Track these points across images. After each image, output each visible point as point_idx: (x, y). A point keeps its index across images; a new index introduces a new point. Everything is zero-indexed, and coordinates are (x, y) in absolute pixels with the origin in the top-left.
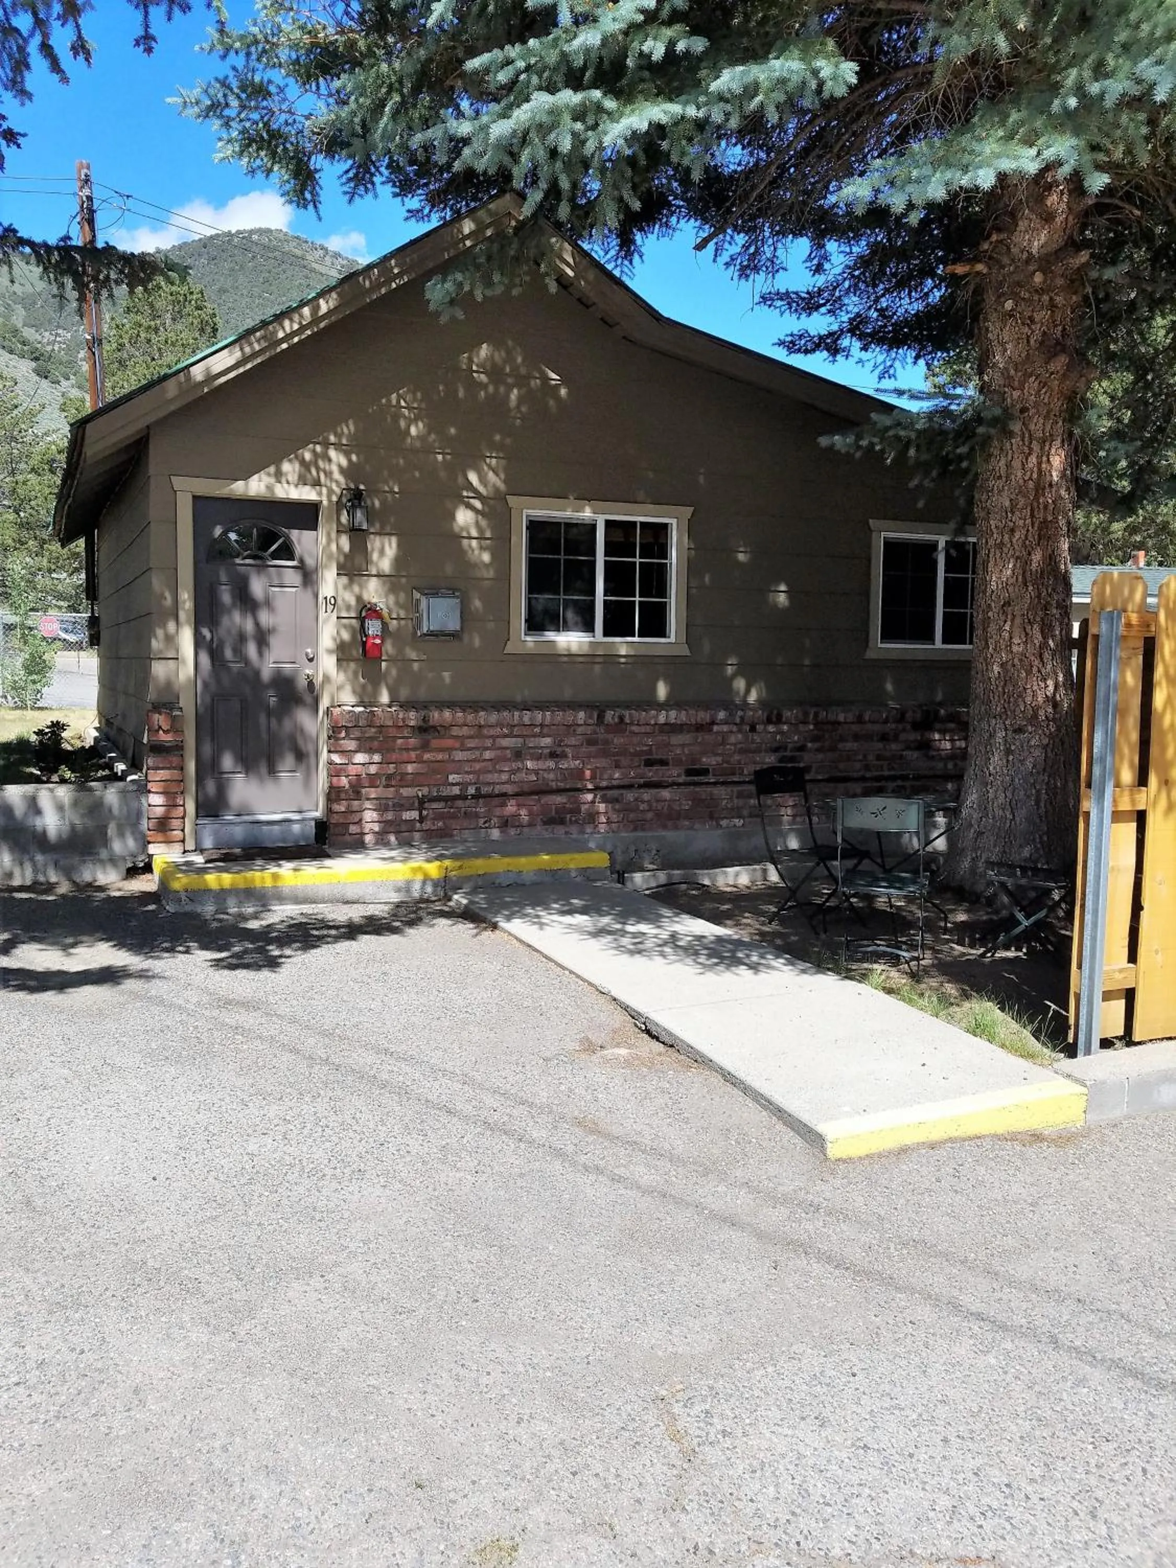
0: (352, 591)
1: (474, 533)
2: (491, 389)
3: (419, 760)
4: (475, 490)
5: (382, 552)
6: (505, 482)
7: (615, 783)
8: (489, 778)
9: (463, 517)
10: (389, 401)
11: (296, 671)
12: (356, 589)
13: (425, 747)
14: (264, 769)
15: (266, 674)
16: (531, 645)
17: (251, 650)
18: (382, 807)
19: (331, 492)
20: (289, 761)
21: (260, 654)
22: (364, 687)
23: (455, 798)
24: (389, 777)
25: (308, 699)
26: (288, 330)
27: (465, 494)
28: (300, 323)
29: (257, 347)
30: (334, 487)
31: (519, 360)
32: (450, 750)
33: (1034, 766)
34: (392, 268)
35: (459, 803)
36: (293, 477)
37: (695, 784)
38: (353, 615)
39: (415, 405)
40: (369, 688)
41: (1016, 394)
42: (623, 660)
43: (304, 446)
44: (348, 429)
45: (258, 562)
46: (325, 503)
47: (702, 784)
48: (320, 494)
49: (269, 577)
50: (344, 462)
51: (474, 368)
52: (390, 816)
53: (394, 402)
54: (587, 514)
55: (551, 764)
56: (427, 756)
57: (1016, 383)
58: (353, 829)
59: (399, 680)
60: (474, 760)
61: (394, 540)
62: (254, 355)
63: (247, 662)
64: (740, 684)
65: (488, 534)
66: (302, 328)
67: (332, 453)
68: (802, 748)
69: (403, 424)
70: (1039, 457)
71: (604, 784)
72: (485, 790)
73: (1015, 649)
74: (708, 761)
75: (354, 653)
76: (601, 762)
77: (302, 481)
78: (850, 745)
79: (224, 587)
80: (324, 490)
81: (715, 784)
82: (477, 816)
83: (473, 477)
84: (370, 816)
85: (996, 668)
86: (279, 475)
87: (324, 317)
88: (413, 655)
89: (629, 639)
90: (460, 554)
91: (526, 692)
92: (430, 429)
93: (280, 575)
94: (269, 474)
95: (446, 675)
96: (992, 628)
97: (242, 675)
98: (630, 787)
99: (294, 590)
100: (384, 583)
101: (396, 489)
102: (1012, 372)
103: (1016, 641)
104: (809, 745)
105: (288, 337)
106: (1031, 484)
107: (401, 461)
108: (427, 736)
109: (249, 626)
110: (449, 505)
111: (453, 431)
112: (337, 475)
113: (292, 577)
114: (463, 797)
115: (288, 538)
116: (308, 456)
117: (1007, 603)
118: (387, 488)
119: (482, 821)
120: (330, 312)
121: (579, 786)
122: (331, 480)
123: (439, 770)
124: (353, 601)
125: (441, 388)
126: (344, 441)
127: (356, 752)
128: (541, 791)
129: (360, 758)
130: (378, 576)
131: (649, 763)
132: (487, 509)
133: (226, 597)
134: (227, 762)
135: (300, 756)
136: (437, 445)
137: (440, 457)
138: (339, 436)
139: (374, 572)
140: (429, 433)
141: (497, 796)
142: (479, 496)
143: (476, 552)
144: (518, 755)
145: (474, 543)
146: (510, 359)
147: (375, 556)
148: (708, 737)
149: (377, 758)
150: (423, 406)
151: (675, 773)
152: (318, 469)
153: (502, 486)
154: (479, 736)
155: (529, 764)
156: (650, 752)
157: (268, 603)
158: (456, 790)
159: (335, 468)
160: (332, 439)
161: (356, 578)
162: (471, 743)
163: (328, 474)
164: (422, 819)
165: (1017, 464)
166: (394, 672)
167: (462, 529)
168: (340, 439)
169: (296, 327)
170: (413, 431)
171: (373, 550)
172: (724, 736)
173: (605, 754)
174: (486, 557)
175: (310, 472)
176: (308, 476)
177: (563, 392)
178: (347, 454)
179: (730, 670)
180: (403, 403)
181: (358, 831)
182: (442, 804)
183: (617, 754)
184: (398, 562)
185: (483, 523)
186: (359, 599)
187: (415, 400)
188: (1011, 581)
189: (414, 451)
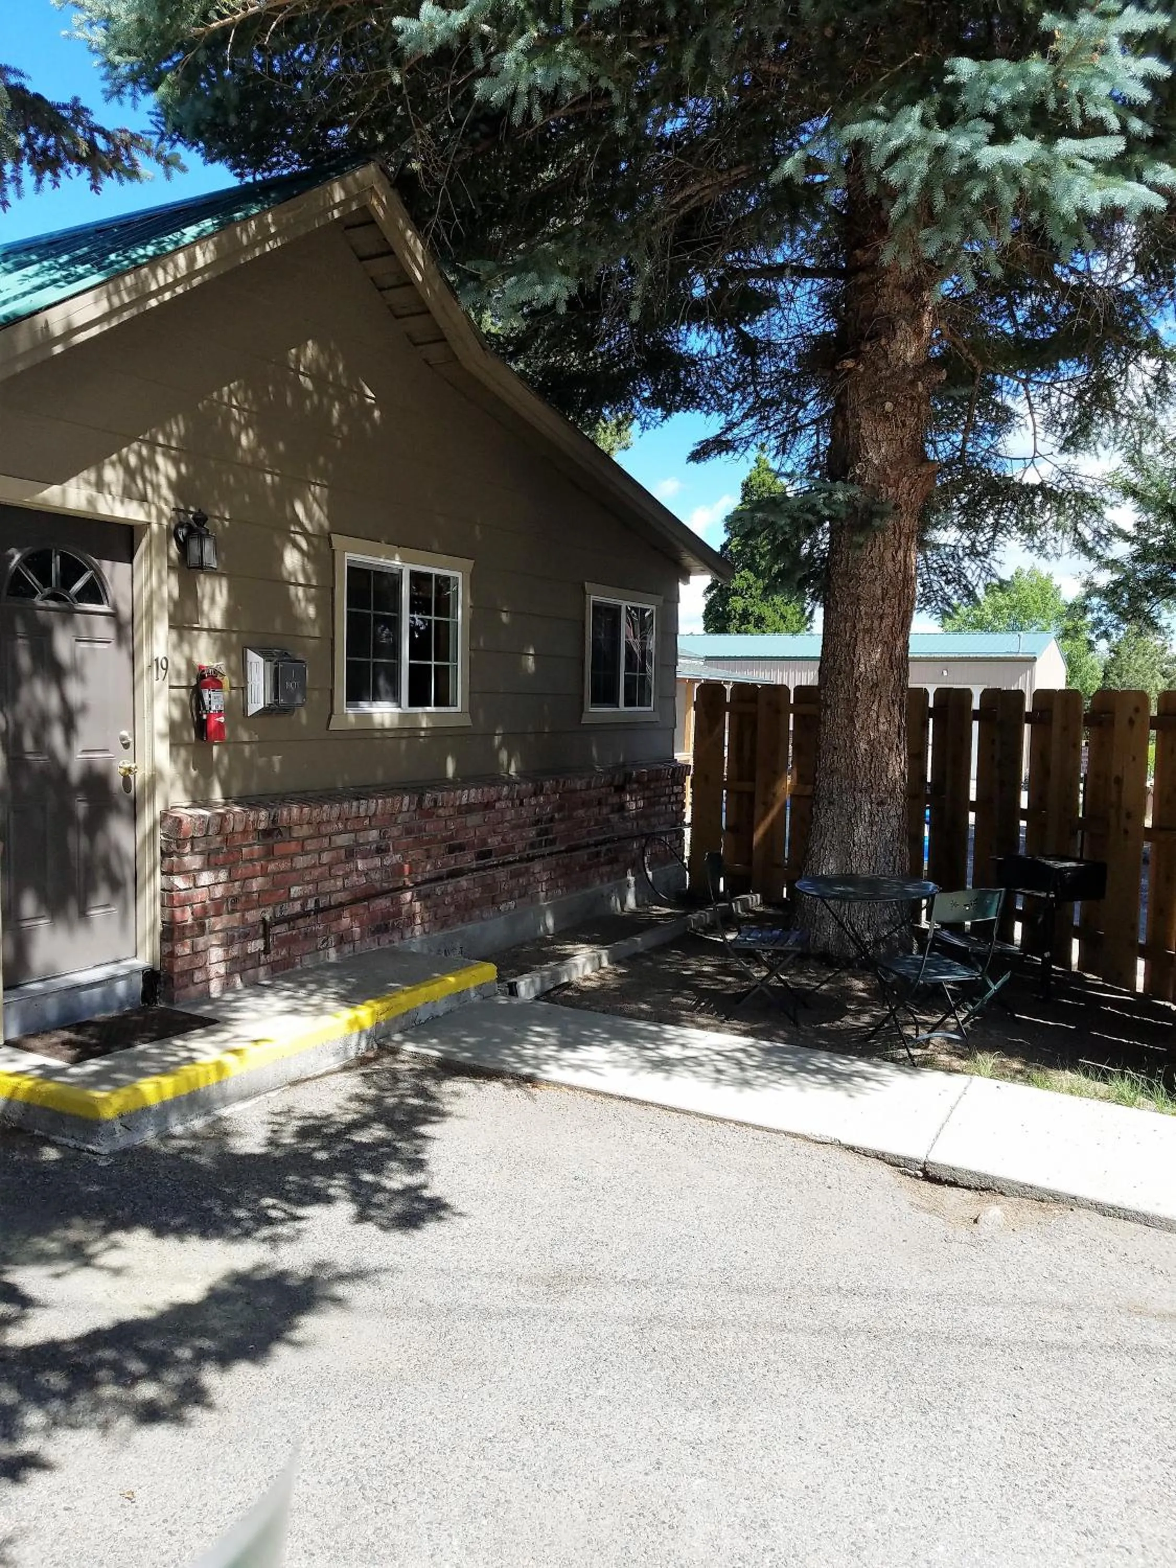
0: (182, 652)
1: (301, 580)
2: (316, 398)
3: (264, 874)
4: (301, 525)
5: (213, 600)
6: (328, 517)
7: (427, 876)
8: (328, 885)
9: (292, 559)
10: (221, 396)
11: (109, 761)
12: (186, 648)
13: (269, 855)
14: (73, 909)
15: (75, 773)
16: (352, 719)
17: (57, 736)
18: (227, 943)
19: (160, 513)
20: (103, 893)
21: (68, 743)
22: (195, 781)
23: (298, 916)
24: (235, 900)
25: (125, 805)
26: (162, 283)
27: (292, 529)
28: (175, 276)
29: (127, 300)
30: (165, 508)
31: (341, 368)
32: (290, 857)
33: (892, 835)
34: (268, 225)
35: (301, 923)
36: (117, 489)
37: (484, 868)
38: (184, 683)
39: (246, 406)
40: (201, 782)
41: (891, 491)
42: (423, 733)
43: (127, 445)
44: (178, 428)
45: (63, 605)
46: (155, 527)
47: (491, 867)
48: (149, 514)
49: (77, 629)
50: (173, 474)
51: (302, 369)
52: (235, 951)
53: (226, 399)
54: (397, 562)
55: (377, 862)
56: (272, 867)
57: (892, 482)
58: (198, 976)
59: (231, 771)
60: (314, 867)
61: (224, 583)
62: (124, 307)
63: (52, 755)
64: (504, 756)
65: (314, 582)
66: (177, 282)
67: (160, 460)
68: (552, 820)
69: (233, 429)
70: (905, 552)
71: (419, 879)
72: (323, 902)
73: (881, 727)
74: (494, 841)
75: (186, 737)
76: (415, 854)
77: (127, 494)
78: (581, 812)
79: (20, 641)
80: (154, 511)
81: (496, 866)
82: (315, 935)
83: (299, 509)
84: (216, 954)
85: (863, 746)
86: (100, 485)
87: (200, 272)
88: (245, 737)
89: (428, 709)
90: (288, 604)
91: (346, 777)
92: (261, 440)
93: (89, 626)
94: (88, 482)
95: (276, 759)
96: (860, 708)
97: (44, 774)
98: (439, 879)
99: (105, 646)
100: (215, 640)
101: (227, 516)
102: (889, 471)
103: (882, 720)
104: (556, 816)
105: (161, 290)
106: (900, 576)
107: (232, 480)
108: (270, 841)
109: (54, 703)
110: (277, 542)
111: (281, 446)
112: (165, 491)
113: (103, 629)
114: (304, 914)
115: (98, 573)
116: (133, 460)
117: (876, 685)
118: (217, 514)
119: (320, 940)
120: (207, 267)
121: (401, 884)
122: (160, 496)
123: (280, 882)
124: (183, 667)
125: (270, 388)
126: (174, 444)
127: (200, 870)
128: (370, 895)
129: (206, 878)
130: (210, 630)
131: (452, 850)
132: (312, 552)
133: (25, 661)
134: (29, 905)
135: (116, 885)
136: (267, 462)
137: (268, 478)
138: (168, 436)
139: (206, 626)
140: (259, 446)
141: (335, 907)
142: (305, 533)
143: (303, 604)
144: (350, 854)
145: (300, 592)
146: (332, 366)
147: (206, 606)
148: (491, 814)
149: (223, 876)
150: (254, 409)
151: (468, 859)
152: (144, 480)
153: (326, 524)
154: (319, 835)
155: (361, 865)
156: (451, 838)
157: (76, 670)
158: (297, 907)
159: (163, 481)
160: (161, 439)
161: (186, 633)
162: (311, 845)
163: (156, 488)
164: (266, 951)
165: (888, 555)
166: (226, 760)
167: (290, 574)
168: (169, 440)
169: (170, 280)
170: (244, 441)
171: (203, 596)
172: (502, 811)
173: (419, 843)
174: (312, 611)
175: (135, 482)
176: (134, 489)
177: (377, 414)
178: (176, 463)
179: (497, 740)
180: (234, 403)
181: (204, 978)
182: (285, 926)
183: (429, 842)
184: (230, 614)
185: (309, 567)
186: (190, 662)
187: (246, 399)
188: (879, 665)
189: (243, 465)
